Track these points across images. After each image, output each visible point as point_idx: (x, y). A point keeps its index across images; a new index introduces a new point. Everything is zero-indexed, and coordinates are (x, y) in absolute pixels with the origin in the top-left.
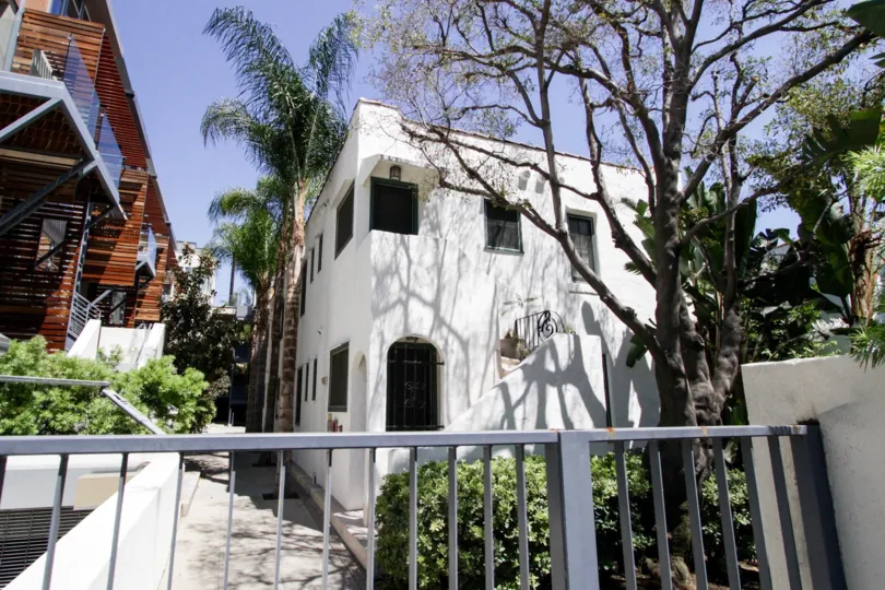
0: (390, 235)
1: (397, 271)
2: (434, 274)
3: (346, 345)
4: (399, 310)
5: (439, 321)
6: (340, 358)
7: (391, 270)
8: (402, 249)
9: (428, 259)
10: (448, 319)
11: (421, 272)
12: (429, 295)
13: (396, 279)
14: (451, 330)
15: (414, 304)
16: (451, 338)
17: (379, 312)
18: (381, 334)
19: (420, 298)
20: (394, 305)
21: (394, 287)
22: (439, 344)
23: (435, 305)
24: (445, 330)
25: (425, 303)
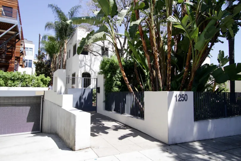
0: (83, 55)
1: (84, 61)
2: (90, 61)
3: (75, 73)
4: (84, 67)
5: (91, 69)
6: (74, 75)
7: (83, 61)
8: (84, 57)
9: (89, 59)
10: (92, 69)
11: (88, 61)
12: (89, 65)
13: (83, 62)
14: (93, 70)
15: (86, 66)
16: (93, 72)
17: (81, 67)
18: (81, 71)
19: (87, 65)
20: (83, 66)
21: (83, 63)
22: (90, 73)
23: (90, 66)
24: (92, 70)
25: (88, 66)
